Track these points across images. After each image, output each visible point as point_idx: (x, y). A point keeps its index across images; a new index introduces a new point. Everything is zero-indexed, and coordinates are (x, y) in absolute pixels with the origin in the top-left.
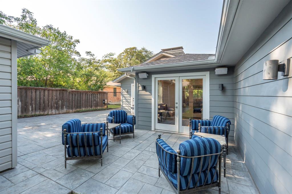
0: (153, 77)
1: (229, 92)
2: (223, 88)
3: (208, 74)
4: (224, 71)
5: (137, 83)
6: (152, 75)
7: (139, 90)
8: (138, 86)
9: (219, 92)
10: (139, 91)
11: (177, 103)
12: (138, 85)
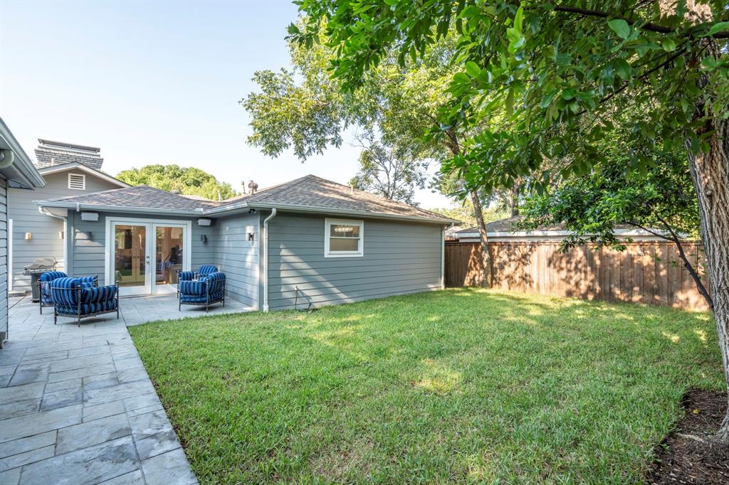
0: (108, 219)
1: (210, 244)
2: (205, 240)
3: (189, 223)
4: (207, 223)
5: (72, 228)
6: (107, 217)
7: (76, 238)
8: (74, 239)
9: (201, 243)
10: (75, 240)
11: (148, 257)
12: (74, 230)
